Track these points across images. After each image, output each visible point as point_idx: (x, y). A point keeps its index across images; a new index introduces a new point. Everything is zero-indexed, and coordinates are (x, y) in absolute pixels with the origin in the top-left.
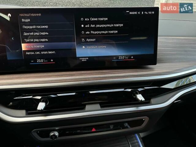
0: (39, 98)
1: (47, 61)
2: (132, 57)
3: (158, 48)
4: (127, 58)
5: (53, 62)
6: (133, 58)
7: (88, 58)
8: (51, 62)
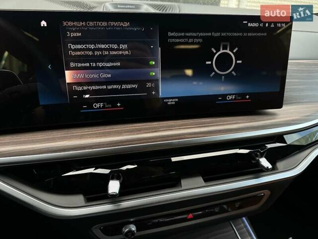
0: (107, 171)
1: (110, 106)
2: (248, 97)
3: (287, 80)
4: (239, 98)
5: (120, 106)
6: (249, 99)
7: (177, 100)
8: (117, 107)
